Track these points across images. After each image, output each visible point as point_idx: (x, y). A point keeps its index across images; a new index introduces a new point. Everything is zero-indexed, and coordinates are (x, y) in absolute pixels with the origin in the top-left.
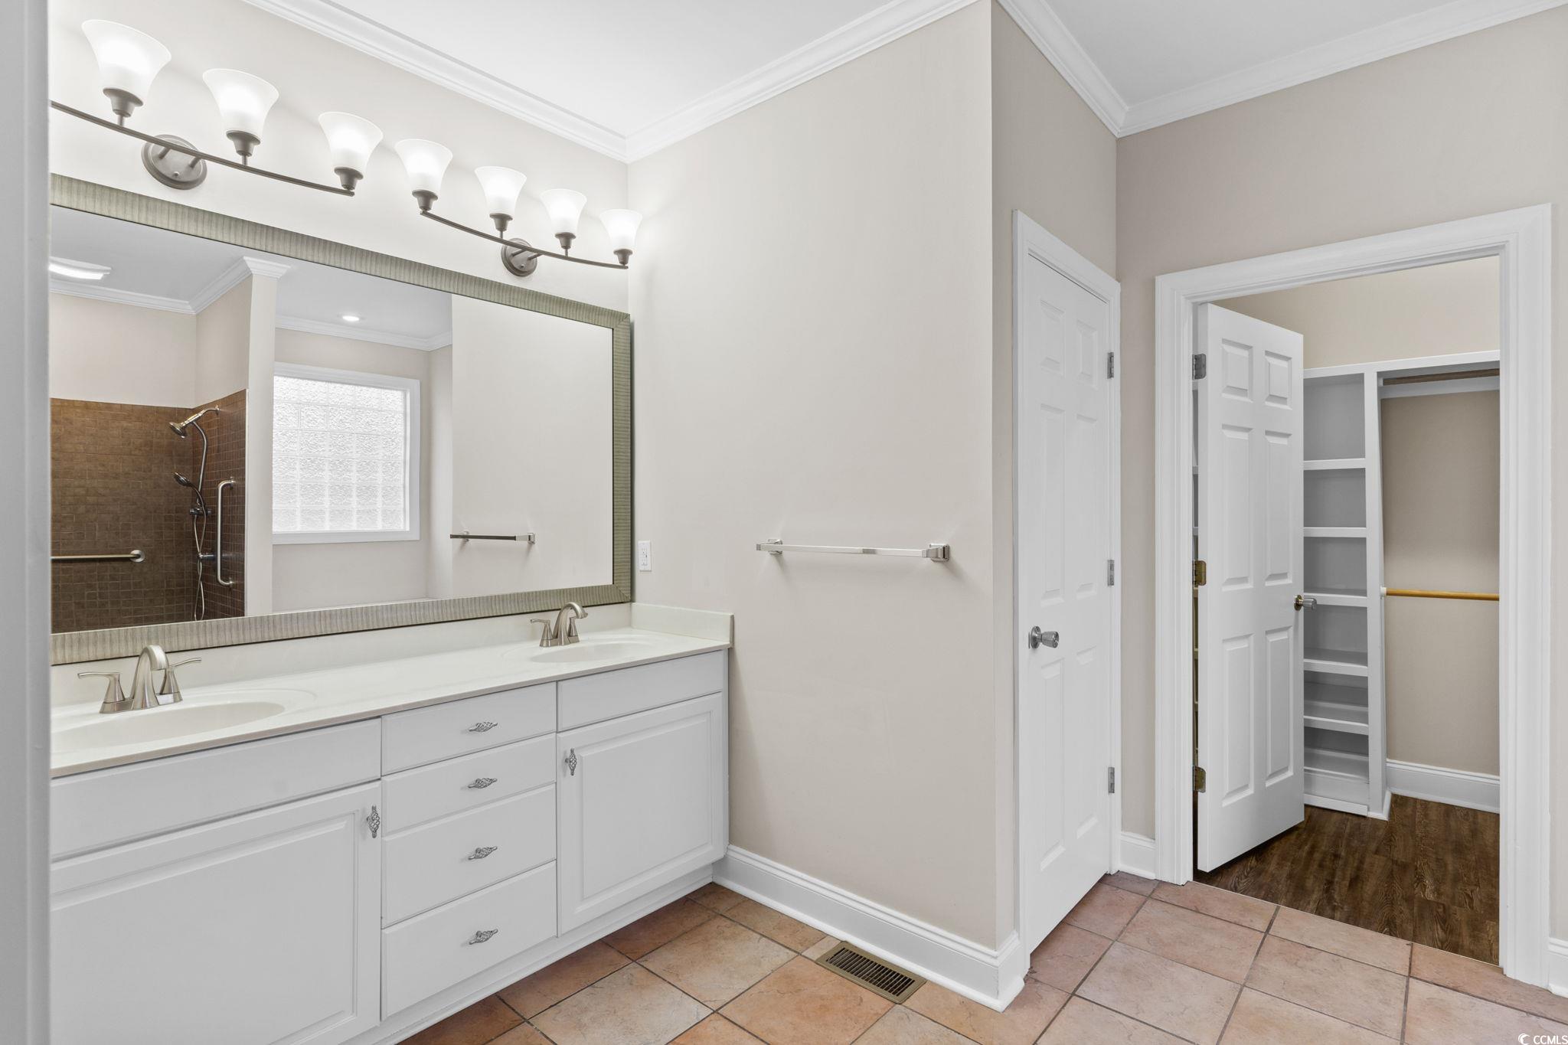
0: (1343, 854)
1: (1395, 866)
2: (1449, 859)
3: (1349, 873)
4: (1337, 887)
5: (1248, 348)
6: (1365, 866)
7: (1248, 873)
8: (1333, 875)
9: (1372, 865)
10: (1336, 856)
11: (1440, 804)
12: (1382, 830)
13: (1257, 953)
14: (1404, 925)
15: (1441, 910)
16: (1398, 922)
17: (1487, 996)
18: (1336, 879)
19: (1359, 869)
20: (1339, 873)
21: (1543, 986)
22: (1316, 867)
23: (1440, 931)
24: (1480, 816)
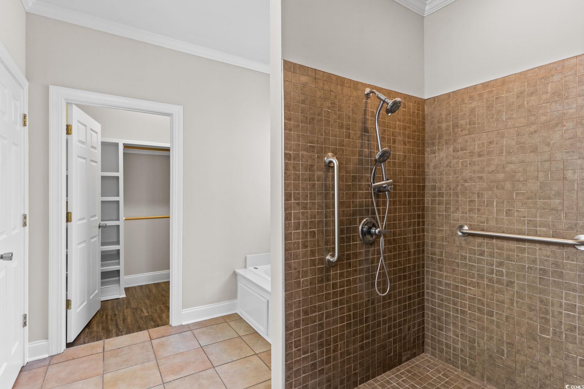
0: (117, 313)
1: (134, 310)
2: (147, 301)
3: (121, 318)
4: (119, 325)
5: (85, 126)
6: (125, 314)
7: (87, 335)
8: (117, 321)
9: (127, 312)
10: (115, 315)
11: (138, 286)
12: (126, 301)
13: (103, 360)
14: (143, 326)
15: (150, 317)
16: (141, 326)
17: (170, 334)
18: (118, 322)
19: (124, 315)
20: (118, 320)
21: (180, 324)
22: (110, 321)
23: (153, 323)
24: (150, 286)
